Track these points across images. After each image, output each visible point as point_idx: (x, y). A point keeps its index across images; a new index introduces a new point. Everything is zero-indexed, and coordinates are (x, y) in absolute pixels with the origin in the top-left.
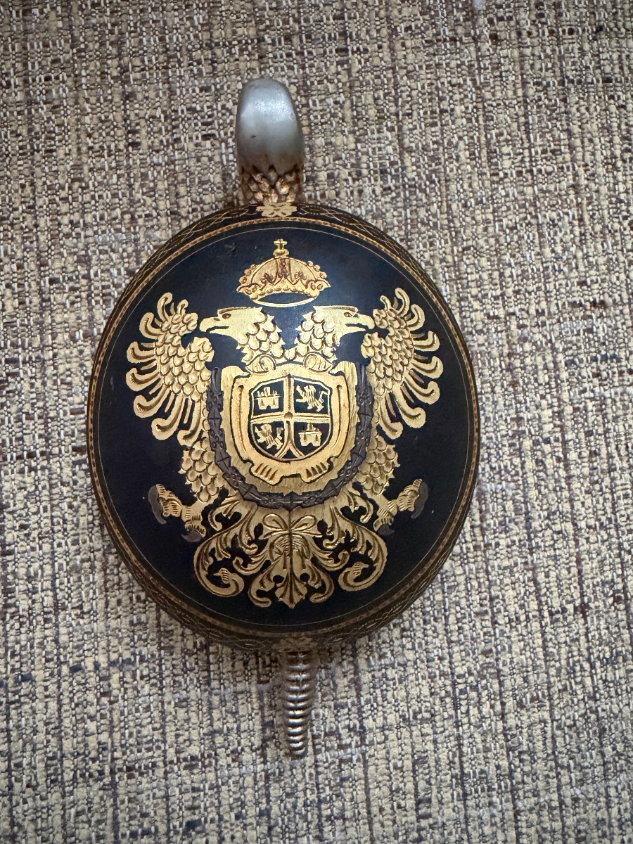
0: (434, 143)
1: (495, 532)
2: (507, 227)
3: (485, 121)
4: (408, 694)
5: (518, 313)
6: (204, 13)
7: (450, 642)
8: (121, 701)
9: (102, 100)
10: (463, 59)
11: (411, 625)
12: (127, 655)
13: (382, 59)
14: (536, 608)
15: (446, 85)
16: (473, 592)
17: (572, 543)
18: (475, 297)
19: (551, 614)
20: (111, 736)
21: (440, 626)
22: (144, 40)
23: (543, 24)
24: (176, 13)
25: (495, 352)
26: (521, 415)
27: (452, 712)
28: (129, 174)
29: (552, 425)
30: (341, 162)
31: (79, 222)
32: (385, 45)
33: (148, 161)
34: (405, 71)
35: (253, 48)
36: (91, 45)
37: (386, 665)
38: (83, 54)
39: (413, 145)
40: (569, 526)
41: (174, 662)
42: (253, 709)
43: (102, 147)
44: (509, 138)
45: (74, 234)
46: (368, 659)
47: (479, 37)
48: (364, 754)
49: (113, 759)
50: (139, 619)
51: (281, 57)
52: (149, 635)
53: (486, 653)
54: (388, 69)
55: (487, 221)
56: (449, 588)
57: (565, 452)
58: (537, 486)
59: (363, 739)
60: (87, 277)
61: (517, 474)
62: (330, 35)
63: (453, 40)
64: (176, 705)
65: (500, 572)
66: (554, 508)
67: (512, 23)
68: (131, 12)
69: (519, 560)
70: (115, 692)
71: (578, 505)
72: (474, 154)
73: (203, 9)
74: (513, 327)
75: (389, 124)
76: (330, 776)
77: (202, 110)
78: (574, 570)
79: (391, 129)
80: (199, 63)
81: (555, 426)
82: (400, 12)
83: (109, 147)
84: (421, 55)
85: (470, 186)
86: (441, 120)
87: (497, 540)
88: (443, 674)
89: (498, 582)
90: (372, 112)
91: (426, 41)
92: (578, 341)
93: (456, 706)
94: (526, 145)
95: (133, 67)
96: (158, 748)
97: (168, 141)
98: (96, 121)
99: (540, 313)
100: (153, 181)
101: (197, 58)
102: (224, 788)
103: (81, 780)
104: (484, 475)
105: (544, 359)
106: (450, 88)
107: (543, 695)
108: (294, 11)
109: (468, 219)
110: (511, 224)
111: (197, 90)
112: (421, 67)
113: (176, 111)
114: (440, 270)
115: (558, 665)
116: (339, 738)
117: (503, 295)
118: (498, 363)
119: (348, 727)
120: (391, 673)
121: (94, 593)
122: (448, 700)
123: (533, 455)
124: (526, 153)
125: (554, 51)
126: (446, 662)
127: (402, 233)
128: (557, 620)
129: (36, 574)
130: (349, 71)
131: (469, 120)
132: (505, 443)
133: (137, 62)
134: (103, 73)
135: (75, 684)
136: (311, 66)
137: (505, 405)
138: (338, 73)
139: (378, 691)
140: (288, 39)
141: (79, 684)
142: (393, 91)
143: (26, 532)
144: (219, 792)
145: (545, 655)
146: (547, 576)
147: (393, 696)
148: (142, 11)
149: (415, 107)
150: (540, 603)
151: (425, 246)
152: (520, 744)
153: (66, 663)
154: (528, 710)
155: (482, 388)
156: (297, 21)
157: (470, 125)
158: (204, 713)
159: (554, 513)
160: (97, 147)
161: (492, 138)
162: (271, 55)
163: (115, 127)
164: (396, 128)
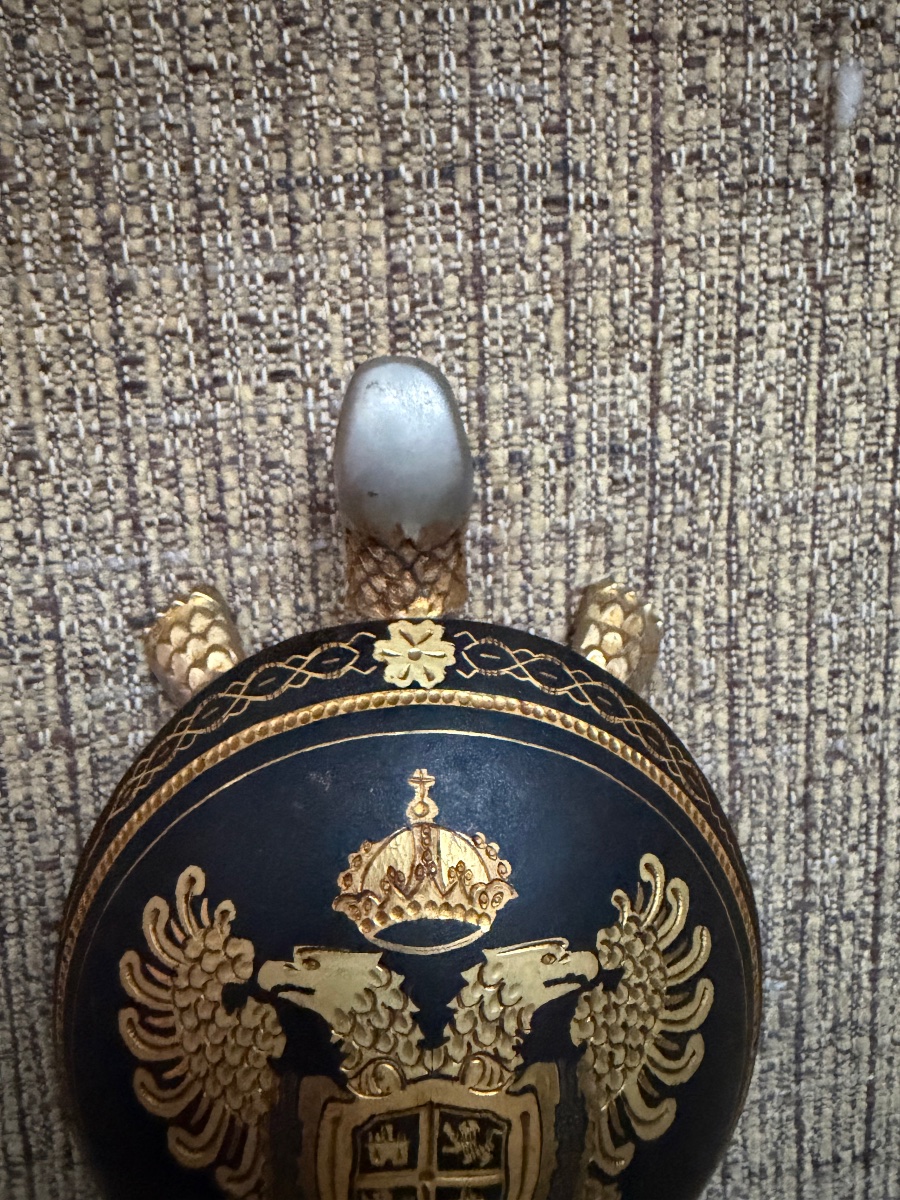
0: (719, 396)
2: (835, 557)
3: (821, 354)
5: (832, 711)
6: (274, 110)
9: (67, 295)
10: (795, 226)
13: (634, 222)
14: (794, 1157)
15: (757, 279)
17: (864, 1066)
18: (760, 682)
19: (816, 1165)
22: (150, 167)
24: (216, 110)
26: (813, 876)
28: (126, 444)
29: (860, 893)
30: (537, 431)
31: (32, 536)
32: (644, 193)
33: (164, 418)
34: (678, 248)
35: (375, 193)
36: (38, 177)
38: (23, 194)
39: (679, 399)
40: (865, 1042)
43: (70, 392)
44: (864, 388)
45: (24, 557)
47: (835, 178)
51: (432, 212)
54: (645, 243)
55: (798, 546)
57: (877, 930)
58: (822, 984)
60: (53, 635)
61: (792, 967)
62: (533, 167)
63: (783, 184)
66: (844, 1017)
68: (120, 102)
69: (777, 1091)
71: (883, 1011)
72: (793, 419)
73: (272, 100)
74: (820, 734)
75: (637, 357)
77: (269, 322)
78: (863, 1105)
79: (639, 368)
80: (263, 220)
81: (866, 894)
82: (681, 120)
83: (85, 391)
84: (714, 217)
85: (777, 478)
86: (737, 352)
90: (605, 332)
91: (728, 186)
95: (129, 226)
97: (201, 382)
98: (55, 338)
99: (869, 710)
100: (174, 458)
101: (261, 210)
105: (865, 787)
106: (764, 286)
108: (462, 113)
110: (843, 553)
111: (260, 279)
112: (710, 241)
113: (216, 321)
114: (703, 630)
117: (809, 678)
118: (784, 794)
123: (823, 939)
127: (641, 561)
128: (824, 1173)
130: (566, 247)
131: (792, 353)
133: (136, 216)
134: (66, 238)
136: (493, 234)
137: (787, 860)
138: (544, 251)
140: (447, 174)
142: (650, 291)
146: (819, 1111)
148: (144, 101)
149: (690, 324)
150: (800, 1150)
151: (679, 584)
155: (750, 836)
156: (467, 134)
157: (792, 361)
159: (843, 1024)
160: (60, 391)
161: (831, 387)
162: (410, 209)
163: (95, 350)
164: (649, 364)
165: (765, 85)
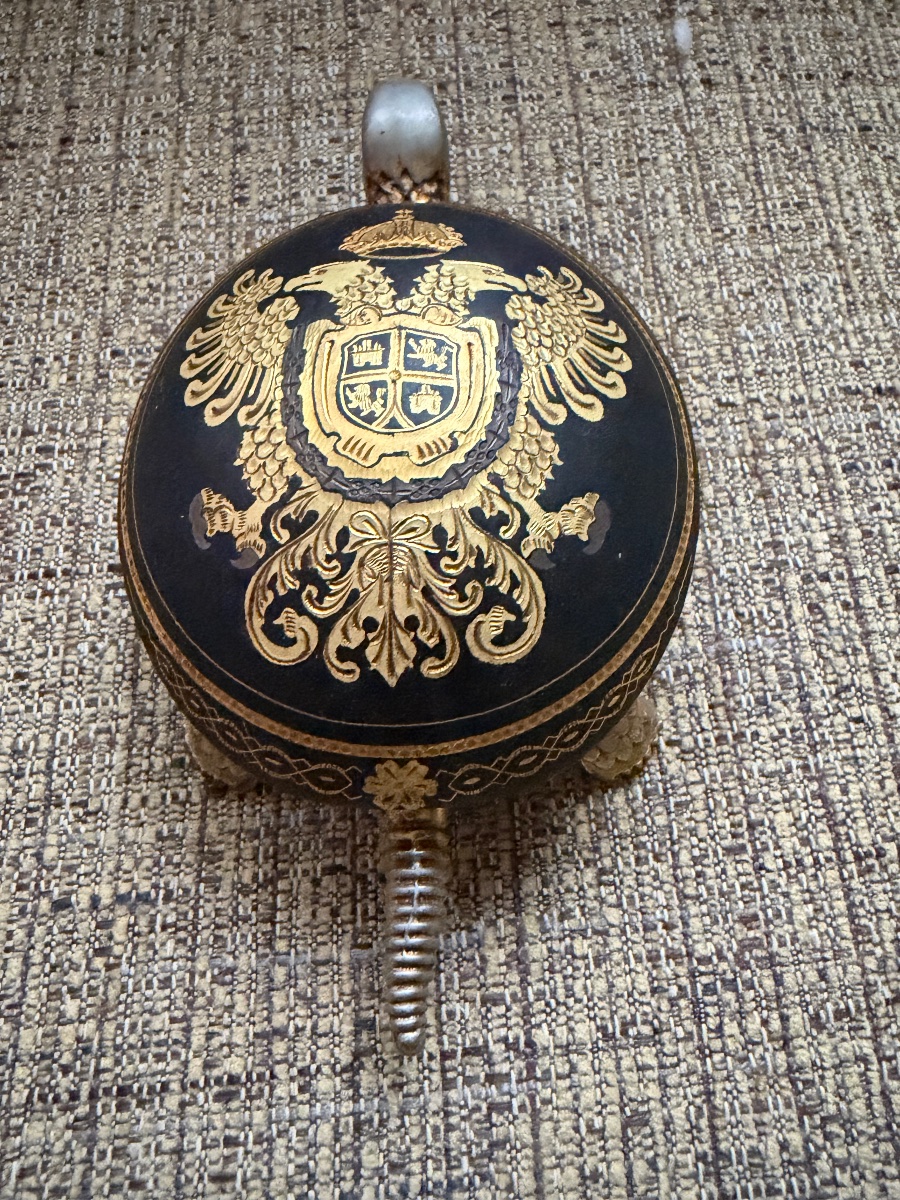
0: (632, 195)
1: (749, 716)
2: (740, 292)
3: (700, 171)
4: (611, 986)
5: (764, 400)
6: (341, 64)
7: (683, 896)
8: (125, 967)
9: (207, 154)
10: (666, 105)
11: (616, 866)
12: (145, 887)
13: (561, 106)
14: (830, 844)
15: (646, 132)
16: (719, 812)
17: (882, 739)
19: (858, 858)
20: (100, 1027)
21: (664, 869)
22: (266, 92)
23: (771, 68)
24: (307, 66)
25: (733, 450)
26: (780, 538)
27: (690, 1026)
28: (231, 232)
29: (829, 556)
31: (159, 286)
32: (565, 91)
33: (258, 217)
34: (591, 118)
36: (201, 99)
37: (572, 931)
38: (191, 107)
39: (604, 198)
40: (874, 711)
41: (219, 905)
42: (342, 994)
43: (200, 203)
44: (735, 189)
45: (151, 299)
46: (540, 919)
47: (687, 82)
48: (532, 1099)
49: (98, 1071)
50: (171, 830)
52: (183, 858)
53: (748, 921)
54: (568, 116)
55: (710, 285)
56: (677, 805)
57: (856, 593)
59: (531, 1068)
61: (779, 625)
62: (495, 82)
63: (653, 85)
64: (214, 980)
65: (763, 780)
66: (846, 681)
67: (730, 67)
69: (794, 763)
70: (117, 950)
71: (885, 677)
72: (688, 207)
73: (340, 60)
74: (758, 417)
75: (571, 175)
76: (471, 1135)
77: (330, 162)
79: (574, 180)
80: (330, 113)
81: (835, 556)
82: (584, 58)
83: (209, 203)
84: (612, 102)
86: (641, 170)
87: (753, 728)
88: (672, 955)
89: (761, 797)
90: (549, 162)
91: (618, 87)
92: (859, 439)
93: (699, 1018)
94: (759, 196)
95: (250, 119)
96: (176, 1055)
97: (284, 196)
98: (197, 175)
99: (797, 401)
100: (261, 241)
101: (329, 108)
102: (281, 1142)
103: (39, 1105)
104: (726, 625)
105: (809, 461)
106: (652, 135)
107: (858, 1009)
108: (451, 60)
109: (683, 283)
110: (744, 289)
111: (326, 142)
112: (612, 114)
113: (297, 164)
115: (879, 951)
116: (490, 1062)
117: (739, 377)
118: (738, 464)
119: (505, 1040)
120: (581, 946)
121: (109, 784)
122: (683, 1003)
123: (804, 599)
124: (760, 206)
125: (787, 96)
126: (677, 933)
128: (870, 869)
129: (26, 747)
130: (518, 119)
131: (679, 170)
132: (756, 577)
133: (255, 114)
134: (212, 126)
135: (55, 930)
136: (472, 114)
137: (752, 523)
138: (505, 121)
139: (558, 977)
140: (442, 87)
141: (63, 931)
142: (576, 140)
143: (24, 683)
144: (270, 1151)
145: (856, 931)
146: (845, 791)
147: (585, 987)
149: (605, 155)
150: (837, 838)
152: (823, 1101)
153: (48, 893)
154: (831, 1035)
155: (716, 499)
156: (454, 69)
157: (680, 174)
158: (258, 997)
159: (847, 688)
160: (194, 203)
161: (711, 189)
163: (219, 181)
165: (633, 41)
